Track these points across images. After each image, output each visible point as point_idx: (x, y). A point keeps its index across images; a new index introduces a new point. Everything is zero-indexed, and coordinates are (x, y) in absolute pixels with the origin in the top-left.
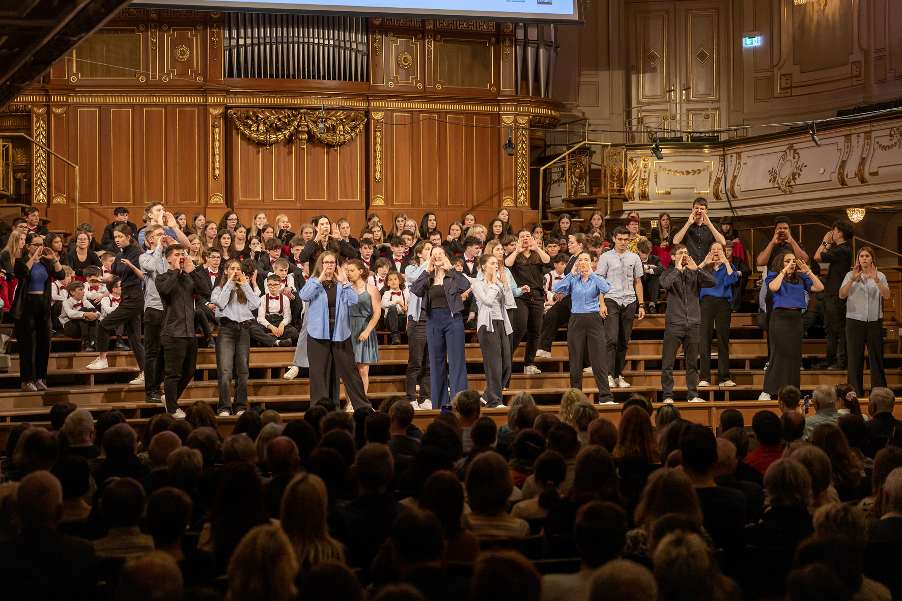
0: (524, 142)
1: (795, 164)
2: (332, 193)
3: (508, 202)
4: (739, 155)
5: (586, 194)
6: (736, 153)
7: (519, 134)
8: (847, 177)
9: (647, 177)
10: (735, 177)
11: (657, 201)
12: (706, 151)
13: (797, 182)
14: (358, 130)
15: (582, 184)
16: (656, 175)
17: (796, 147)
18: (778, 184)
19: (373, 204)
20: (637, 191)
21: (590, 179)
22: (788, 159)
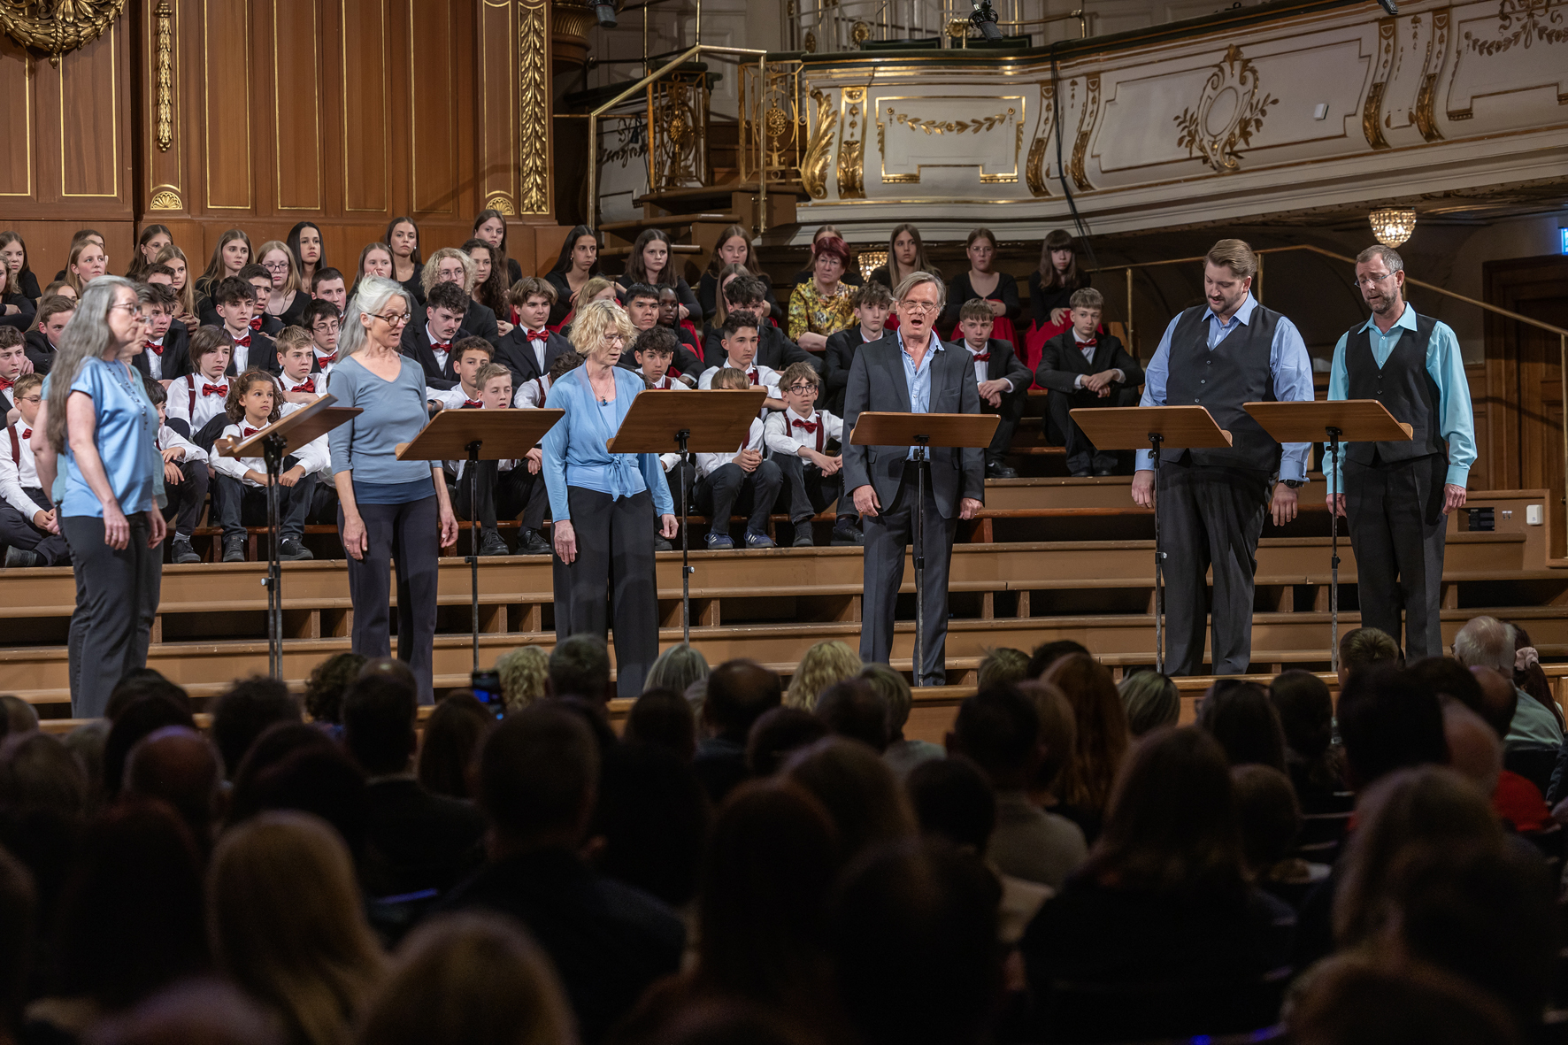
0: (537, 51)
1: (1247, 97)
2: (45, 177)
3: (498, 202)
4: (1094, 79)
5: (698, 185)
6: (1088, 75)
7: (523, 29)
8: (1388, 124)
9: (857, 137)
10: (1084, 137)
11: (884, 200)
12: (1009, 70)
13: (1254, 142)
14: (113, 11)
15: (686, 158)
16: (882, 134)
17: (1247, 53)
18: (1202, 149)
19: (154, 208)
20: (835, 174)
21: (707, 146)
22: (1226, 85)
